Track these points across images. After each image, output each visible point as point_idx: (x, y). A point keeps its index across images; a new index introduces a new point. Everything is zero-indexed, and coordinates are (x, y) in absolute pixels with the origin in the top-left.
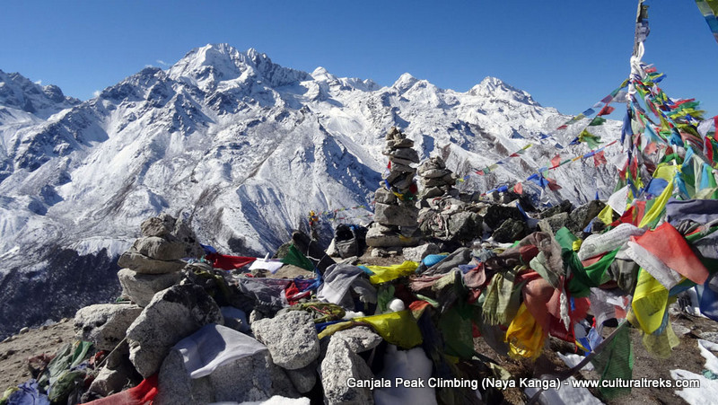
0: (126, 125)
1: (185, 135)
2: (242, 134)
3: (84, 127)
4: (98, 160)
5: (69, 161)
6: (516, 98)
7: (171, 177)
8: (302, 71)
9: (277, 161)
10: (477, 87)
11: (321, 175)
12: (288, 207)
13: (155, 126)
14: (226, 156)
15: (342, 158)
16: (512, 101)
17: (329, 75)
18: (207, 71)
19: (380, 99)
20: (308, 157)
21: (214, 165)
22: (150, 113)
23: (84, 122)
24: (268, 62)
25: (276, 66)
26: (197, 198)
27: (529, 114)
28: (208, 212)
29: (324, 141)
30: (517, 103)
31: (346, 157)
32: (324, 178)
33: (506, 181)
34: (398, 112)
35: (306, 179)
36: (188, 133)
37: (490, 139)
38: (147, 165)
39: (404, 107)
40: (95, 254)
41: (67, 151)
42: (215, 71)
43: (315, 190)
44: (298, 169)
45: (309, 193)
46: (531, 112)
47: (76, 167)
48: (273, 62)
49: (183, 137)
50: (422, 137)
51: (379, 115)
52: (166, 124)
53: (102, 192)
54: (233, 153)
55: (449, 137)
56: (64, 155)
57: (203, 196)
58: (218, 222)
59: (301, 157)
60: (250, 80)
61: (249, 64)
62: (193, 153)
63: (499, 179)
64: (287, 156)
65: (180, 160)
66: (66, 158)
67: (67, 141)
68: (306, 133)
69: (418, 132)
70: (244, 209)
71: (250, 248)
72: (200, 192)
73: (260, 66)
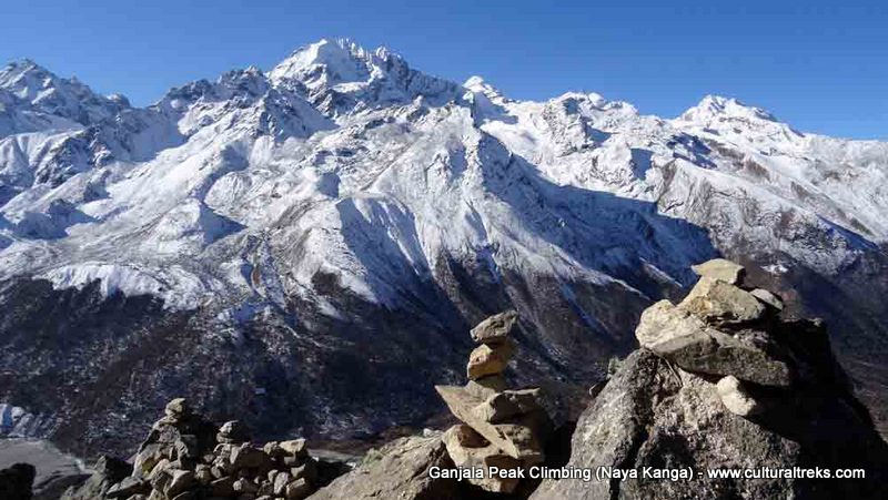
0: (197, 131)
1: (276, 141)
2: (356, 137)
3: (137, 132)
4: (147, 174)
5: (108, 173)
6: (758, 115)
7: (244, 192)
8: (450, 80)
9: (405, 168)
10: (693, 109)
11: (475, 188)
12: (419, 234)
13: (235, 130)
14: (331, 163)
15: (508, 166)
16: (753, 119)
17: (488, 86)
18: (319, 71)
19: (561, 106)
20: (456, 164)
21: (310, 175)
22: (230, 116)
23: (138, 125)
24: (404, 66)
25: (415, 73)
26: (276, 218)
27: (782, 135)
28: (287, 234)
29: (480, 142)
30: (761, 121)
31: (514, 166)
32: (480, 194)
33: (776, 209)
34: (589, 123)
35: (450, 195)
36: (280, 139)
37: (734, 156)
38: (213, 178)
39: (597, 117)
40: (80, 288)
41: (106, 160)
42: (329, 72)
43: (464, 209)
44: (437, 180)
45: (454, 214)
46: (785, 133)
47: (114, 182)
48: (410, 67)
49: (272, 144)
50: (629, 152)
51: (559, 127)
52: (249, 126)
53: (142, 212)
54: (340, 161)
55: (671, 152)
56: (102, 166)
57: (286, 214)
58: (300, 248)
59: (444, 163)
60: (378, 84)
61: (376, 64)
62: (282, 163)
63: (764, 207)
64: (421, 161)
65: (262, 171)
66: (102, 171)
67: (108, 148)
68: (452, 131)
69: (622, 143)
70: (345, 231)
71: (348, 288)
72: (283, 209)
73: (393, 70)
